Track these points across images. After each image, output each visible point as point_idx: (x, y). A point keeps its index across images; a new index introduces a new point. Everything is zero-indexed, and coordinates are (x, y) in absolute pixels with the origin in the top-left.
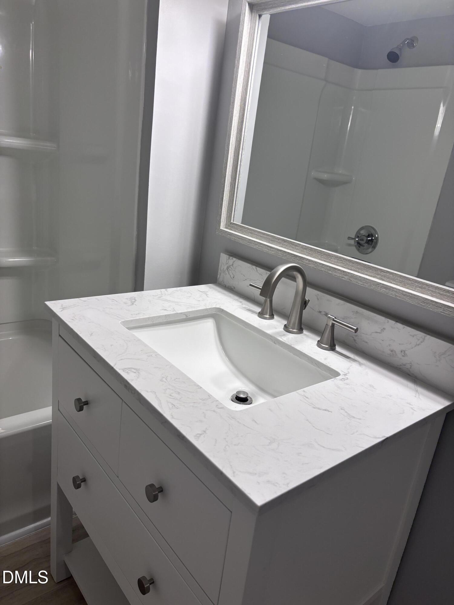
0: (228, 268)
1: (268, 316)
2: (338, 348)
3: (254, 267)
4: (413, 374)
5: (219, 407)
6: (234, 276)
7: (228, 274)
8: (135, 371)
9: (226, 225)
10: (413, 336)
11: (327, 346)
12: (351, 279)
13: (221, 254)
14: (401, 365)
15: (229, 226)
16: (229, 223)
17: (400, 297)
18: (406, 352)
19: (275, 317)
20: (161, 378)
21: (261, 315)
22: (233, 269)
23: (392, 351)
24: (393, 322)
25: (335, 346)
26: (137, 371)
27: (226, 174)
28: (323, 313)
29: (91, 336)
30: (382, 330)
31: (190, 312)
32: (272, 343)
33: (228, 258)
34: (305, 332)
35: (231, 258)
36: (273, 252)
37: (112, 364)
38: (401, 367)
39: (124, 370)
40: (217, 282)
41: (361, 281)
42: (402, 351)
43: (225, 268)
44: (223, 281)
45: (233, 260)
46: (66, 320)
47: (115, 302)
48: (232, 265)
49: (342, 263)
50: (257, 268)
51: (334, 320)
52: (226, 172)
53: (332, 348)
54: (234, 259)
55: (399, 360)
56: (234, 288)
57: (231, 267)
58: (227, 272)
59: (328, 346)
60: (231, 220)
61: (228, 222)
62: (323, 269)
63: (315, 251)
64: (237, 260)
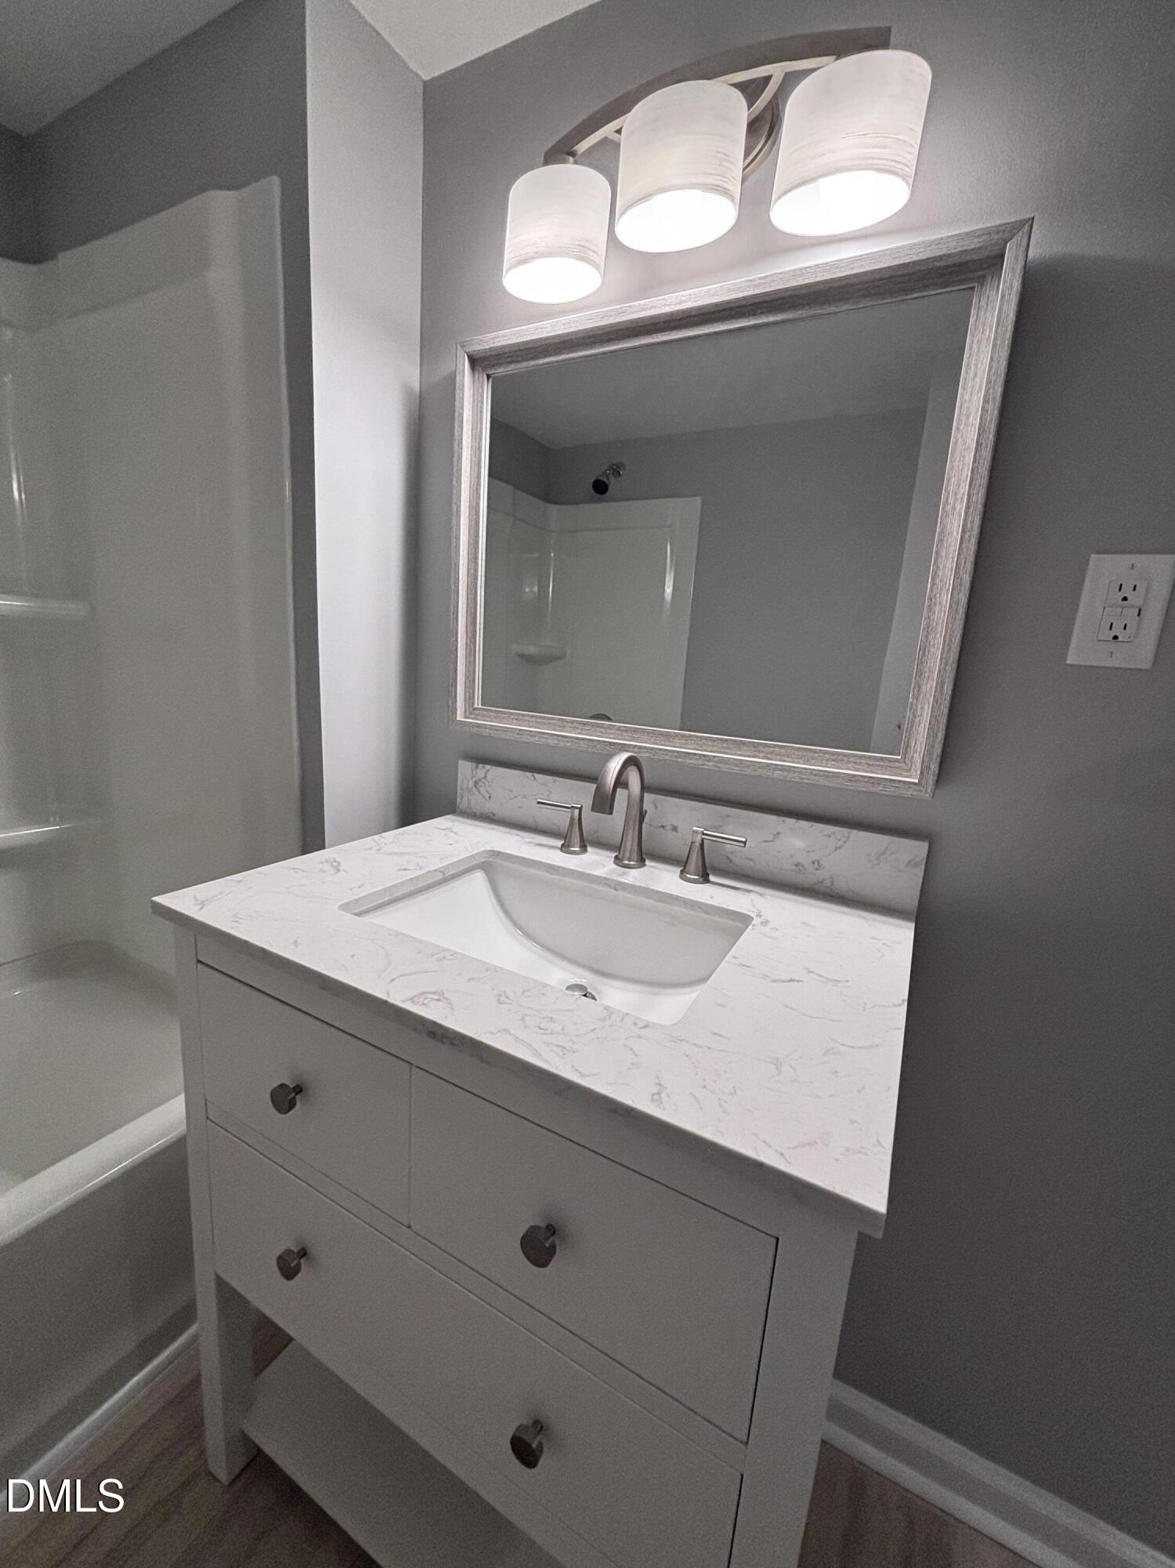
0: (476, 783)
1: (577, 849)
2: (712, 878)
3: (529, 774)
4: (837, 893)
5: (642, 1026)
6: (490, 794)
7: (477, 793)
8: (436, 997)
9: (465, 712)
10: (829, 836)
11: (696, 877)
12: (719, 765)
13: (460, 762)
14: (815, 884)
15: (471, 714)
16: (471, 709)
17: (808, 779)
18: (822, 862)
19: (589, 849)
20: (497, 998)
21: (565, 848)
22: (487, 784)
23: (797, 865)
24: (793, 821)
25: (708, 875)
26: (440, 996)
27: (457, 630)
28: (669, 827)
29: (297, 946)
30: (775, 836)
31: (447, 866)
32: (609, 890)
33: (473, 767)
34: (647, 862)
35: (481, 766)
36: (569, 744)
37: (380, 994)
38: (816, 887)
39: (412, 1000)
40: (457, 810)
41: (736, 765)
42: (813, 863)
43: (471, 784)
44: (468, 807)
45: (482, 770)
46: (222, 926)
47: (301, 872)
48: (485, 777)
49: (694, 744)
50: (535, 775)
51: (704, 834)
52: (457, 626)
53: (705, 879)
54: (488, 767)
55: (808, 878)
56: (494, 815)
57: (483, 780)
58: (474, 790)
59: (698, 875)
60: (473, 704)
61: (469, 706)
62: (666, 758)
63: (643, 732)
64: (494, 767)
